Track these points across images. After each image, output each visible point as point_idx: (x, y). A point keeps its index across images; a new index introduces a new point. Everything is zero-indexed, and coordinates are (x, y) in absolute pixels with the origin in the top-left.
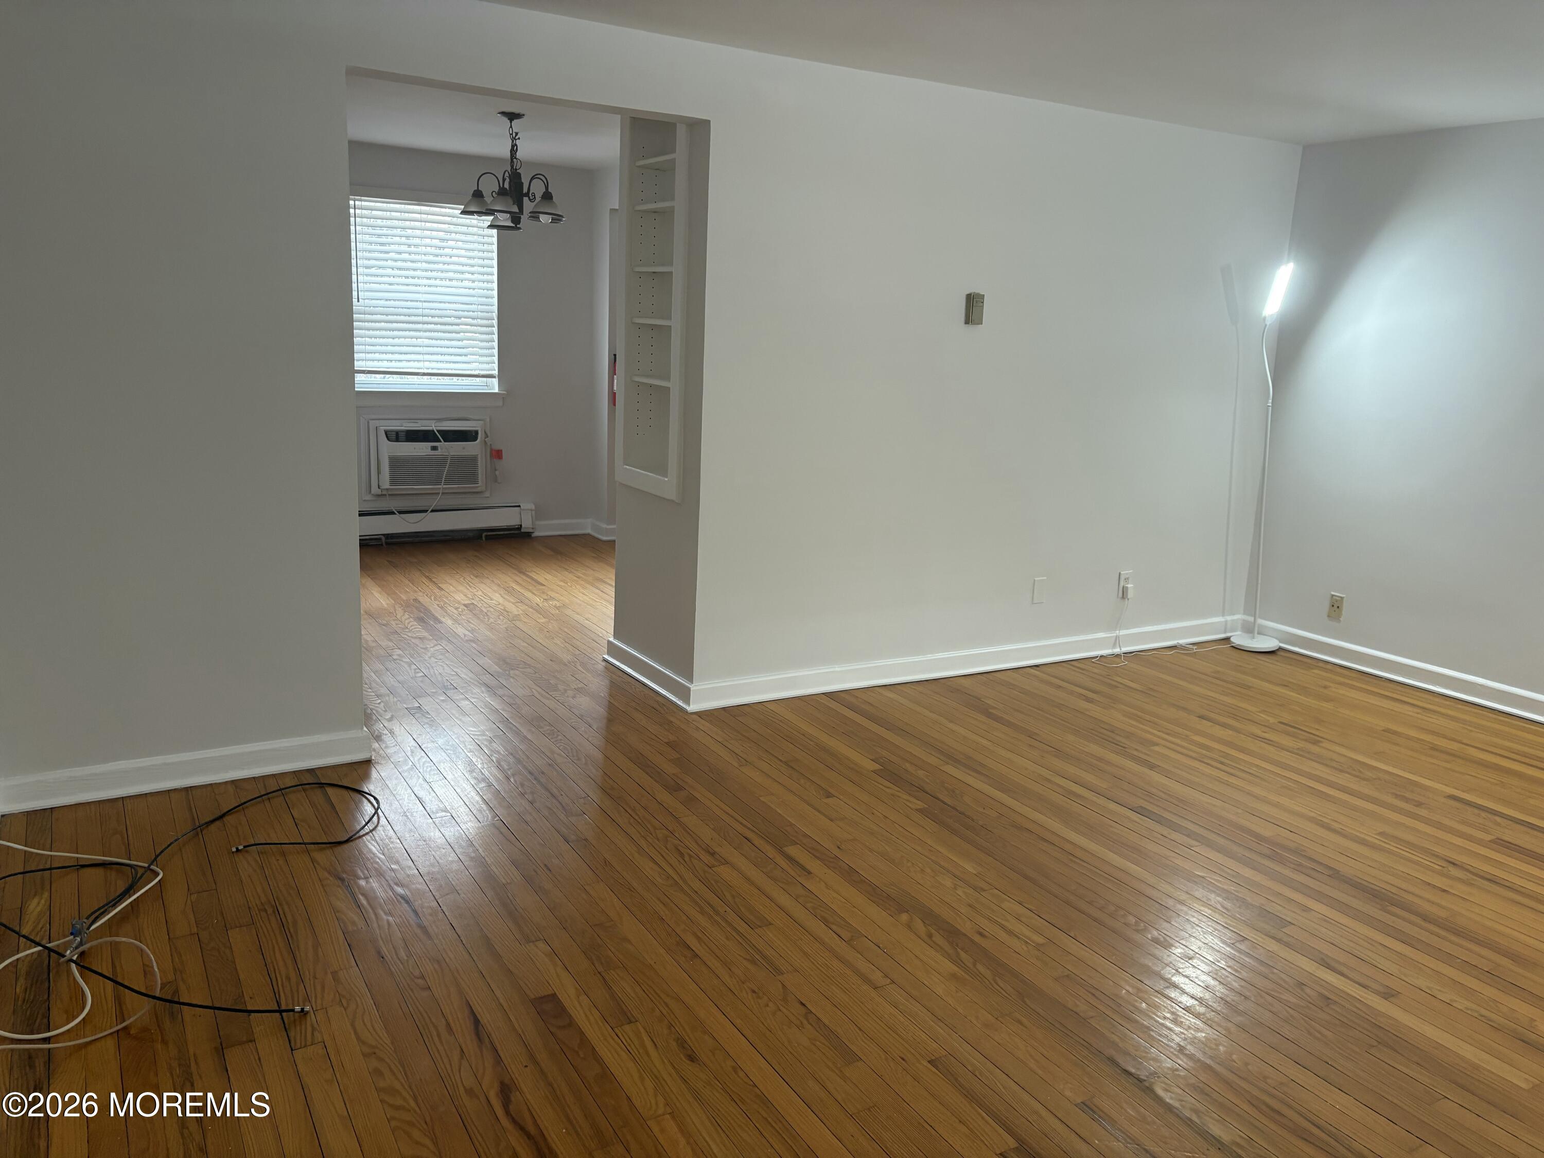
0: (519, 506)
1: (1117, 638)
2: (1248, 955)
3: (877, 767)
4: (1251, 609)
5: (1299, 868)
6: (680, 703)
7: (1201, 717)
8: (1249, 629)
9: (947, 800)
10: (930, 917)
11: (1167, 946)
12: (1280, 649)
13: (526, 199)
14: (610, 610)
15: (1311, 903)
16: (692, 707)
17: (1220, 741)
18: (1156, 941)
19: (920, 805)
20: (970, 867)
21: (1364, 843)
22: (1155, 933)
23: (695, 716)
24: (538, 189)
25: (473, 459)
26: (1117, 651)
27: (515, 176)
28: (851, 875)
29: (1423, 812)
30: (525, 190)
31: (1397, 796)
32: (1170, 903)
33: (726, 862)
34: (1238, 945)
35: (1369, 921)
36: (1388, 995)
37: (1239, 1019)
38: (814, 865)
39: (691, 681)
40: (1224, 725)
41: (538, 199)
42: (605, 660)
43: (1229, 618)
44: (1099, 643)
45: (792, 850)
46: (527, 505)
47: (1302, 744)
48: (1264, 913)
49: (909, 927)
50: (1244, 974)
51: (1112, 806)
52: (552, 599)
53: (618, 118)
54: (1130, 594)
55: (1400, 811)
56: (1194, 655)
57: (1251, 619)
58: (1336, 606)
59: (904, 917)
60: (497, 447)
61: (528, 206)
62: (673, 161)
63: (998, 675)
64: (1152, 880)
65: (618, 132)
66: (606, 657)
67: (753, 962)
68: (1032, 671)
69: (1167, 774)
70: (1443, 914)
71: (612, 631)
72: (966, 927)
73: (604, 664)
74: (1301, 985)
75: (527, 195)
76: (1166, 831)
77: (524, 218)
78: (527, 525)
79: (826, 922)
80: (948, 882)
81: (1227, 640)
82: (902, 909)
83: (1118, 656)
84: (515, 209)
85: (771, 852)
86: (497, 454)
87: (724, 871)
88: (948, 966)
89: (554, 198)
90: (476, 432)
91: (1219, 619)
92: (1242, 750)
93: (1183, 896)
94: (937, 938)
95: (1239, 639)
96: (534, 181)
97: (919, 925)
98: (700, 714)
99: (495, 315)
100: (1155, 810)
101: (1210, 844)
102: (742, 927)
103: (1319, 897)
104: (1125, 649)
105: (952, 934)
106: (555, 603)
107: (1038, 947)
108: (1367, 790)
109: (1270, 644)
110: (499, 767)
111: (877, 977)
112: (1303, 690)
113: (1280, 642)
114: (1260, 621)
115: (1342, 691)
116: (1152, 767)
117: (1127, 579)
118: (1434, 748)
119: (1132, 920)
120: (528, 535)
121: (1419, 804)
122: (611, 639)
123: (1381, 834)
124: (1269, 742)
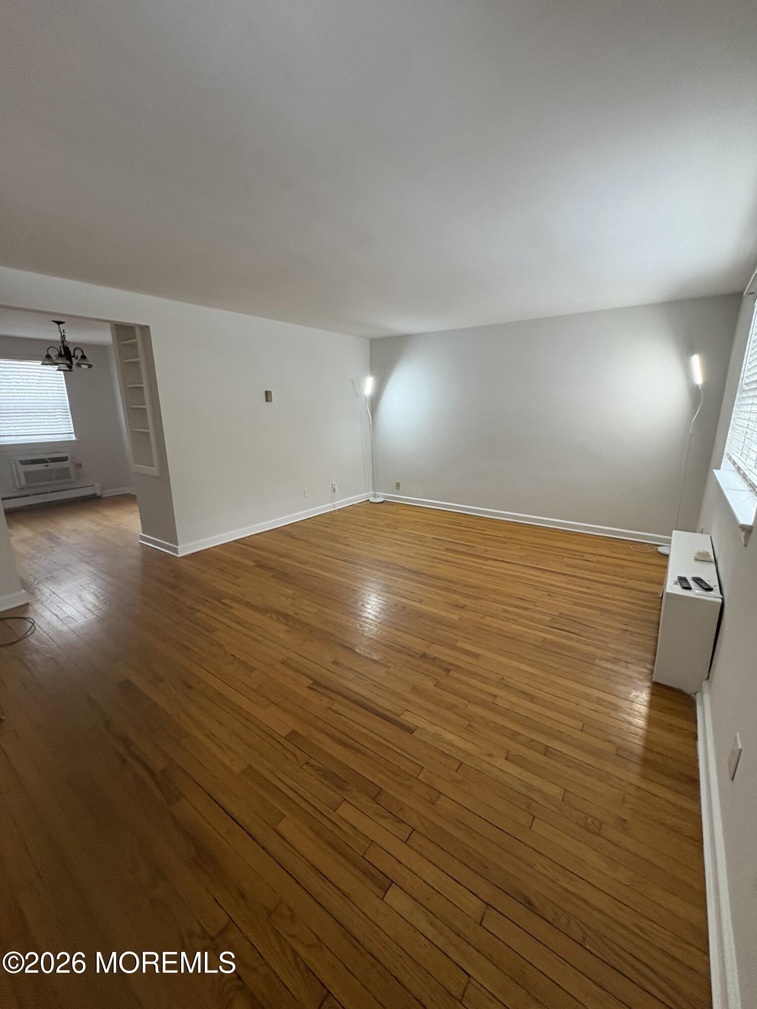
0: (93, 486)
1: (334, 505)
2: (381, 600)
3: (255, 564)
4: (374, 490)
5: (393, 569)
6: (174, 554)
7: (362, 526)
8: (374, 496)
9: (281, 570)
10: (278, 613)
11: (356, 603)
12: (384, 501)
13: (73, 358)
14: (139, 522)
15: (398, 579)
16: (180, 555)
17: (369, 533)
18: (353, 602)
19: (271, 574)
20: (291, 592)
21: (411, 557)
22: (353, 600)
23: (181, 559)
24: (78, 354)
25: (68, 469)
26: (335, 509)
27: (66, 349)
28: (248, 605)
29: (426, 544)
30: (72, 354)
31: (420, 541)
32: (356, 589)
33: (199, 611)
34: (378, 597)
35: (414, 581)
36: (420, 602)
37: (378, 621)
38: (234, 604)
39: (177, 545)
40: (369, 528)
41: (79, 358)
42: (140, 543)
43: (368, 493)
44: (329, 507)
45: (224, 601)
46: (96, 485)
47: (392, 530)
48: (385, 585)
49: (270, 617)
50: (380, 606)
51: (337, 561)
52: (114, 521)
53: (109, 324)
54: (336, 490)
55: (421, 545)
56: (359, 507)
57: (375, 493)
58: (398, 485)
59: (269, 615)
60: (79, 462)
61: (75, 361)
62: (136, 342)
63: (296, 523)
64: (350, 582)
65: (110, 332)
66: (140, 541)
67: (212, 645)
68: (308, 520)
69: (353, 547)
70: (433, 573)
71: (141, 530)
72: (290, 613)
73: (140, 544)
74: (396, 605)
75: (74, 356)
76: (353, 566)
77: (74, 367)
78: (99, 493)
79: (238, 623)
80: (283, 599)
81: (368, 500)
82: (267, 612)
83: (335, 511)
84: (68, 362)
85: (216, 603)
86: (80, 465)
87: (198, 615)
88: (286, 628)
89: (87, 357)
90: (67, 457)
91: (365, 494)
92: (375, 535)
93: (360, 586)
94: (281, 619)
95: (372, 500)
96: (76, 351)
97: (274, 617)
98: (183, 557)
99: (68, 407)
100: (350, 559)
101: (368, 567)
102: (207, 633)
103: (400, 576)
104: (337, 508)
105: (286, 616)
106: (114, 523)
107: (316, 613)
108: (411, 540)
109: (381, 500)
110: (94, 594)
111: (260, 638)
112: (392, 513)
113: (384, 498)
114: (377, 493)
115: (403, 511)
116: (348, 545)
117: (335, 485)
118: (428, 524)
119: (345, 597)
120: (100, 497)
121: (425, 542)
122: (141, 534)
123: (416, 553)
124: (384, 531)
